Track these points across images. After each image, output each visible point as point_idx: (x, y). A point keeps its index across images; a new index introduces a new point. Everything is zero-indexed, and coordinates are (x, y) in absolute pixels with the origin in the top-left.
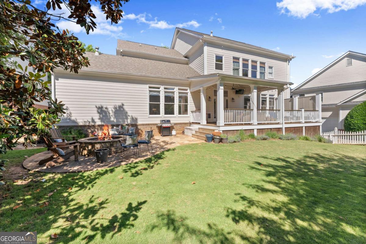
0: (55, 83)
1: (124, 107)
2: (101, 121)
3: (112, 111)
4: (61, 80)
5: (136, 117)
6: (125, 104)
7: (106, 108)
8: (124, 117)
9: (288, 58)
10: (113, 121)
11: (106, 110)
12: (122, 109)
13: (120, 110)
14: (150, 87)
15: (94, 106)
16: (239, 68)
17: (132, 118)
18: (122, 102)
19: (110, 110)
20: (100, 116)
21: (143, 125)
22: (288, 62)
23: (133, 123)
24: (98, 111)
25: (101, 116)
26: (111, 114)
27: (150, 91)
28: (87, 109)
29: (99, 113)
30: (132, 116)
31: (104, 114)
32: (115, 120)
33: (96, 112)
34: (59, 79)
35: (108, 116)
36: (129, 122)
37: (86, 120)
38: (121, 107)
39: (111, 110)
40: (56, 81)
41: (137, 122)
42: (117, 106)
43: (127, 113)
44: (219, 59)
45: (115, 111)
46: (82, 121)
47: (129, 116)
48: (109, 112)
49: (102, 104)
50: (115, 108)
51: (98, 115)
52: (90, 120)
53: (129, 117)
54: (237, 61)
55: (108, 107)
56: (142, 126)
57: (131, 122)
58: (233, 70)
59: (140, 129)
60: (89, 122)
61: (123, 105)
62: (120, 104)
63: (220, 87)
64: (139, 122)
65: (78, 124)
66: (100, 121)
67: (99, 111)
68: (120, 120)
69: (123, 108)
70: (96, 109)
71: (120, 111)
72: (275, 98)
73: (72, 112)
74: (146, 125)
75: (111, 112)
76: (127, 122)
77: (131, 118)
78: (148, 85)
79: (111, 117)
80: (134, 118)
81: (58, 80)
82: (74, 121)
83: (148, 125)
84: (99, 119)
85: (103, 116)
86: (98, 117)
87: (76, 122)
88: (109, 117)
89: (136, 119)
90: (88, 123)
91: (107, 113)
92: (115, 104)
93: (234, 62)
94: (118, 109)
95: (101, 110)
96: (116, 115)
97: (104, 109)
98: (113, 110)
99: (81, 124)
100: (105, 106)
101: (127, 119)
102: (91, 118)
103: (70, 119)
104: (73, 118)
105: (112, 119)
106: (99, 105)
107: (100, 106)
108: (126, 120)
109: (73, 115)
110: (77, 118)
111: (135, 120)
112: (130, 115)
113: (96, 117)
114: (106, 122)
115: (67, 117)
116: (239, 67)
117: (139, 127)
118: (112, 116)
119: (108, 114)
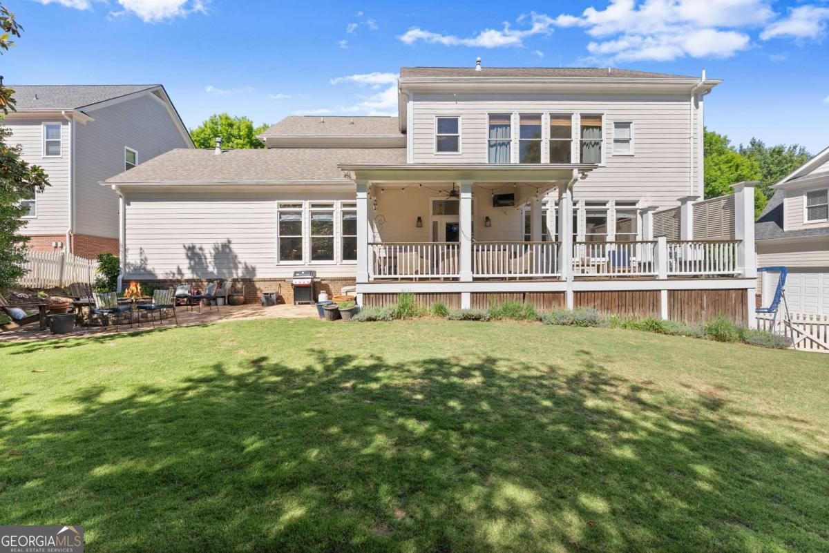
0: (125, 210)
1: (232, 246)
2: (193, 273)
3: (211, 253)
4: (134, 205)
5: (253, 265)
6: (233, 241)
7: (201, 249)
8: (232, 265)
9: (694, 87)
10: (212, 273)
11: (200, 252)
12: (228, 250)
13: (224, 252)
14: (281, 206)
15: (182, 247)
16: (511, 140)
17: (246, 268)
18: (229, 236)
19: (206, 251)
20: (190, 264)
21: (264, 280)
22: (693, 99)
23: (247, 277)
24: (187, 254)
25: (192, 262)
26: (210, 259)
27: (281, 213)
28: (170, 251)
29: (188, 257)
30: (245, 263)
31: (197, 260)
32: (215, 271)
33: (184, 256)
34: (131, 203)
35: (203, 264)
36: (240, 275)
37: (168, 271)
38: (226, 246)
39: (209, 252)
40: (127, 207)
41: (255, 275)
42: (220, 245)
43: (236, 256)
44: (448, 125)
45: (216, 253)
46: (162, 271)
47: (240, 263)
48: (205, 256)
49: (194, 241)
50: (216, 249)
51: (187, 261)
52: (175, 271)
53: (240, 266)
54: (505, 122)
55: (204, 246)
56: (263, 282)
57: (243, 276)
58: (490, 146)
59: (259, 289)
60: (174, 274)
61: (229, 242)
62: (225, 241)
63: (358, 194)
64: (259, 275)
65: (156, 277)
66: (190, 271)
67: (189, 255)
68: (225, 271)
69: (230, 249)
70: (184, 251)
71: (224, 254)
72: (638, 211)
73: (148, 257)
74: (270, 280)
75: (208, 256)
76: (237, 275)
77: (244, 266)
78: (276, 202)
79: (209, 265)
80: (250, 267)
81: (129, 204)
82: (150, 271)
83: (275, 280)
84: (189, 268)
85: (195, 263)
86: (188, 265)
87: (153, 275)
88: (205, 265)
89: (254, 269)
90: (172, 275)
91: (203, 257)
92: (215, 241)
93: (492, 127)
94: (220, 249)
95: (193, 254)
96: (218, 261)
97: (197, 251)
98: (213, 252)
99: (161, 277)
100: (198, 246)
101: (236, 268)
102: (176, 267)
103: (144, 269)
104: (149, 267)
105: (211, 269)
106: (188, 243)
107: (191, 245)
108: (234, 271)
109: (149, 262)
110: (155, 267)
111: (251, 270)
112: (242, 261)
113: (185, 264)
114: (200, 274)
115: (141, 266)
116: (510, 137)
117: (258, 285)
118: (210, 263)
119: (204, 260)
